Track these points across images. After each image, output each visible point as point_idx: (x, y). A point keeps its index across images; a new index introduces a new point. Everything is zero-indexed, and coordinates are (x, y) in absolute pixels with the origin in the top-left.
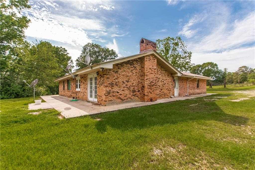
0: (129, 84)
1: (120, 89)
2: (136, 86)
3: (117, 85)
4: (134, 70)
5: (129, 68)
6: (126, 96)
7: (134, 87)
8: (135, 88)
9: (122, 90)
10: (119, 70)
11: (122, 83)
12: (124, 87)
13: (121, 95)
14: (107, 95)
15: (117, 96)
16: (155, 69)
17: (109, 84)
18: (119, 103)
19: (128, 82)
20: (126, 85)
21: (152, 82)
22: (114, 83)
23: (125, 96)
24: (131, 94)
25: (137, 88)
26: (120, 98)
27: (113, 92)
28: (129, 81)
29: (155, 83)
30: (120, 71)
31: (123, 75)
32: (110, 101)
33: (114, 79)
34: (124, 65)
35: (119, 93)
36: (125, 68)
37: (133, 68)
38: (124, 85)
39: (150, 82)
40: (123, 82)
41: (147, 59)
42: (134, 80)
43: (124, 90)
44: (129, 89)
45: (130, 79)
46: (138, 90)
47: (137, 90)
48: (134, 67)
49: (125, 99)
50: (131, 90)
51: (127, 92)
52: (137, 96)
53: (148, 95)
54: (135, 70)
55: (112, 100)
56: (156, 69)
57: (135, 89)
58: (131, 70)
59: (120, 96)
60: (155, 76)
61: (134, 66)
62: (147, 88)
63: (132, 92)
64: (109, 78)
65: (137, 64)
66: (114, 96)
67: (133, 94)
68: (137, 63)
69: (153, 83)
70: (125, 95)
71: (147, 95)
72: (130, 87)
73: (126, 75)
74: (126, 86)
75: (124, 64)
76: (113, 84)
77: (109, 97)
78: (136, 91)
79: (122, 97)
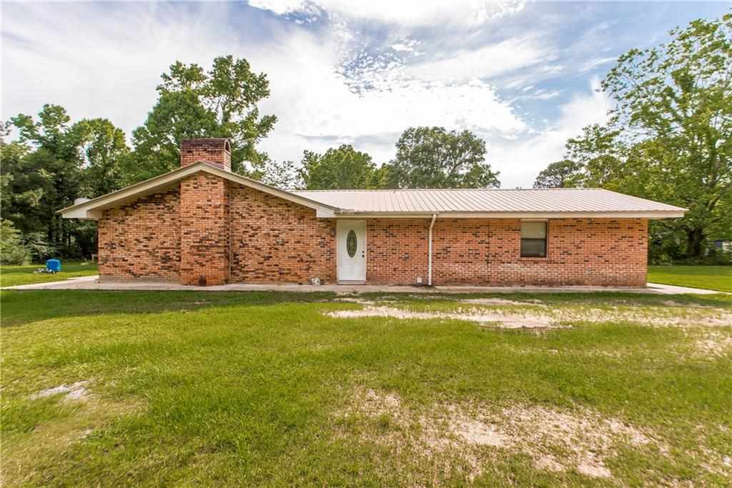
0: (153, 244)
1: (130, 255)
2: (173, 248)
3: (124, 246)
4: (166, 213)
5: (153, 211)
6: (145, 269)
7: (166, 250)
8: (169, 252)
9: (136, 256)
10: (127, 217)
11: (135, 242)
12: (139, 251)
13: (133, 265)
14: (103, 264)
15: (124, 267)
16: (216, 207)
17: (106, 244)
18: (128, 281)
19: (149, 240)
20: (144, 246)
21: (206, 239)
22: (117, 242)
23: (142, 269)
24: (157, 265)
25: (175, 253)
26: (130, 271)
27: (114, 259)
28: (151, 238)
29: (216, 240)
30: (130, 218)
31: (137, 227)
32: (108, 274)
33: (117, 236)
34: (139, 206)
35: (127, 261)
36: (143, 211)
37: (163, 209)
38: (141, 246)
39: (198, 240)
40: (136, 240)
41: (189, 186)
42: (165, 236)
43: (139, 256)
44: (152, 254)
45: (154, 234)
46: (177, 257)
47: (175, 258)
48: (166, 208)
49: (142, 275)
50: (157, 256)
51: (146, 260)
52: (175, 271)
53: (192, 269)
54: (170, 213)
55: (112, 274)
56: (220, 205)
57: (168, 255)
58: (159, 215)
59: (131, 268)
60: (216, 223)
61: (167, 205)
62: (188, 253)
63: (160, 260)
64: (106, 234)
65: (175, 200)
66: (116, 267)
67: (163, 265)
68: (175, 198)
69: (209, 240)
70: (142, 266)
71: (189, 270)
72: (156, 250)
73: (146, 225)
74: (144, 248)
75: (138, 204)
76: (114, 244)
77: (106, 268)
78: (172, 259)
79: (134, 269)
